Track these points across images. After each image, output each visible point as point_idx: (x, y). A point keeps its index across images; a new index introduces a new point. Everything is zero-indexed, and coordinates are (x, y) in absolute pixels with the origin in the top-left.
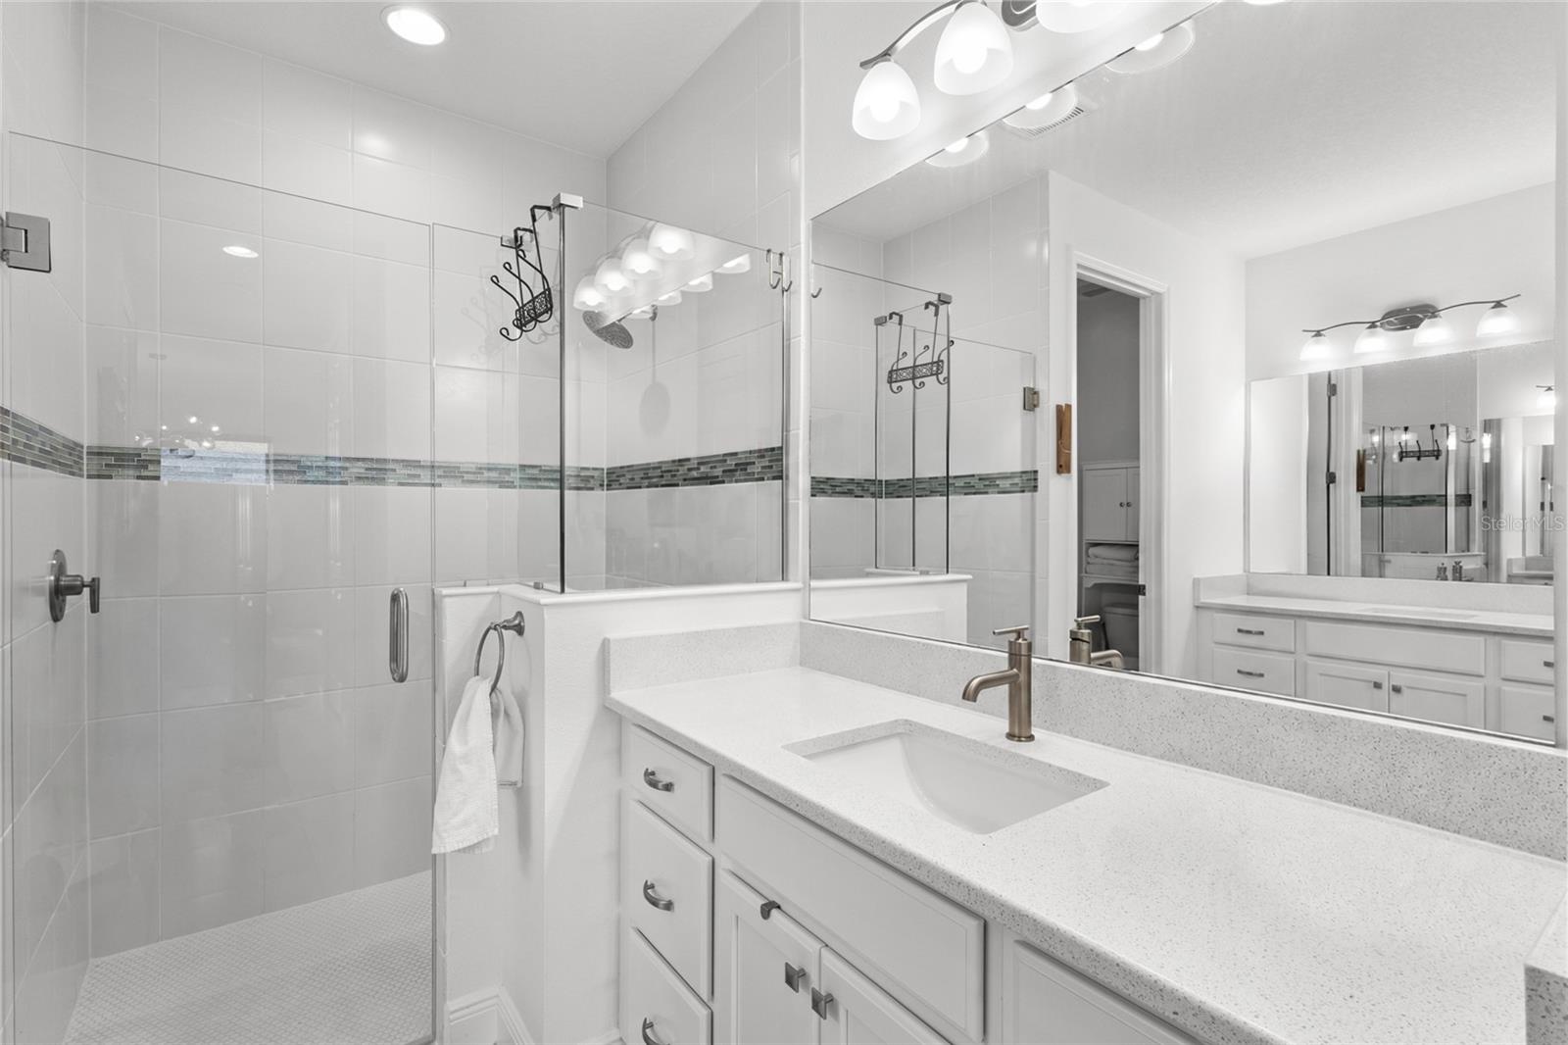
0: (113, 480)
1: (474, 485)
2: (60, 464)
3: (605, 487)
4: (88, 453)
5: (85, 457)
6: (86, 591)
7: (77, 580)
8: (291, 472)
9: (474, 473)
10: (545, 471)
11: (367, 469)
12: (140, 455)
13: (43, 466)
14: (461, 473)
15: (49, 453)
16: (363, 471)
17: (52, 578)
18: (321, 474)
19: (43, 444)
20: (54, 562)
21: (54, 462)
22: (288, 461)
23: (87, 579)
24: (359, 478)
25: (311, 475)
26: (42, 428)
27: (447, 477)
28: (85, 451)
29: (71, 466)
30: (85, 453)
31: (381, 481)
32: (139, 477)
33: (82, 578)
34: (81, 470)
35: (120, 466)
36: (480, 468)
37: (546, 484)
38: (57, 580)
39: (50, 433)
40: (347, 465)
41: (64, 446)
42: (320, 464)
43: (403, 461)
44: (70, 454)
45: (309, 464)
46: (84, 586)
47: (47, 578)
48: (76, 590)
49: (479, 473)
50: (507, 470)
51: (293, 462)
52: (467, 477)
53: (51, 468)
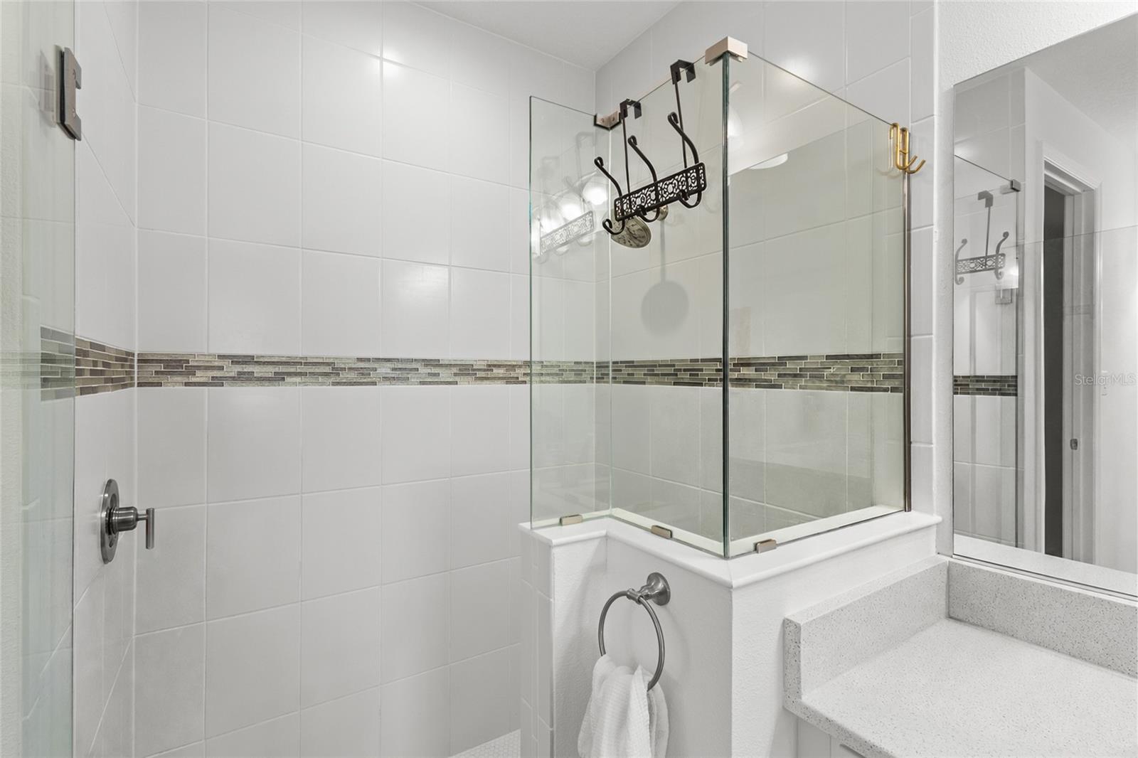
0: (162, 388)
1: (485, 382)
2: (112, 380)
3: (595, 380)
4: (139, 361)
5: (136, 364)
6: (141, 525)
7: (130, 514)
8: (326, 374)
9: (485, 370)
10: (546, 366)
11: (394, 369)
12: (188, 361)
13: (94, 390)
14: (475, 370)
15: (102, 373)
16: (389, 371)
17: (104, 514)
18: (352, 376)
19: (95, 363)
20: (107, 495)
21: (107, 381)
22: (324, 363)
23: (142, 512)
24: (386, 379)
25: (344, 376)
26: (93, 345)
27: (462, 375)
28: (136, 358)
29: (122, 379)
30: (136, 361)
31: (406, 380)
32: (187, 384)
33: (135, 509)
34: (132, 378)
35: (169, 373)
36: (489, 366)
37: (548, 378)
38: (110, 515)
39: (102, 348)
40: (376, 365)
41: (117, 359)
42: (350, 366)
43: (423, 360)
44: (123, 366)
45: (343, 366)
46: (138, 519)
47: (99, 515)
48: (128, 525)
49: (488, 370)
50: (512, 367)
51: (328, 364)
52: (480, 374)
53: (104, 389)
